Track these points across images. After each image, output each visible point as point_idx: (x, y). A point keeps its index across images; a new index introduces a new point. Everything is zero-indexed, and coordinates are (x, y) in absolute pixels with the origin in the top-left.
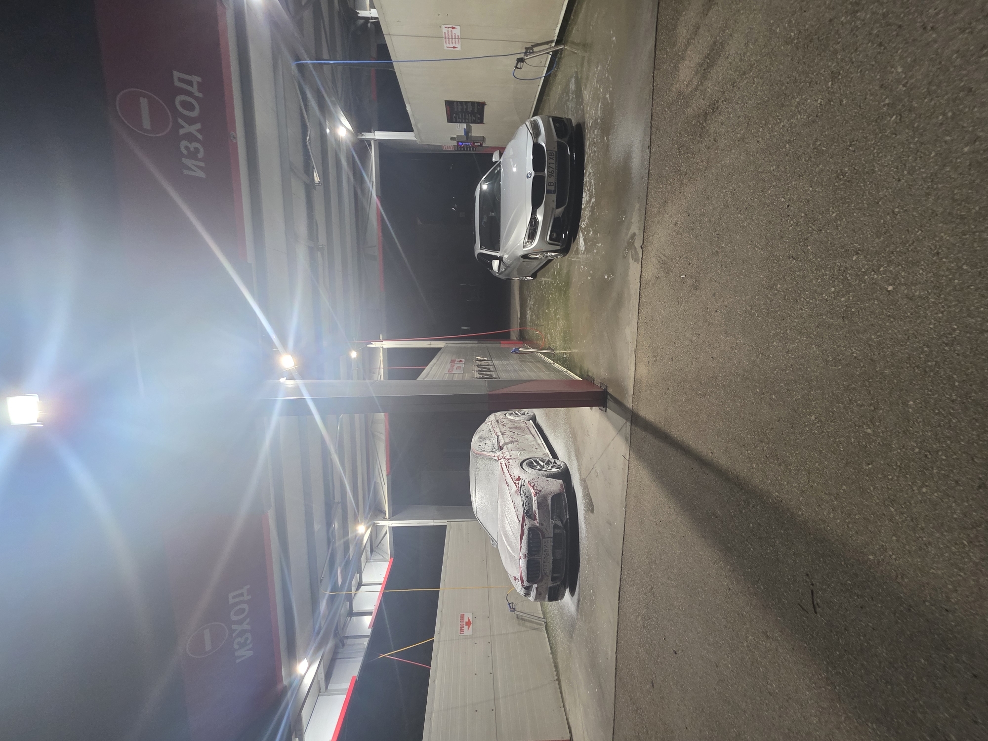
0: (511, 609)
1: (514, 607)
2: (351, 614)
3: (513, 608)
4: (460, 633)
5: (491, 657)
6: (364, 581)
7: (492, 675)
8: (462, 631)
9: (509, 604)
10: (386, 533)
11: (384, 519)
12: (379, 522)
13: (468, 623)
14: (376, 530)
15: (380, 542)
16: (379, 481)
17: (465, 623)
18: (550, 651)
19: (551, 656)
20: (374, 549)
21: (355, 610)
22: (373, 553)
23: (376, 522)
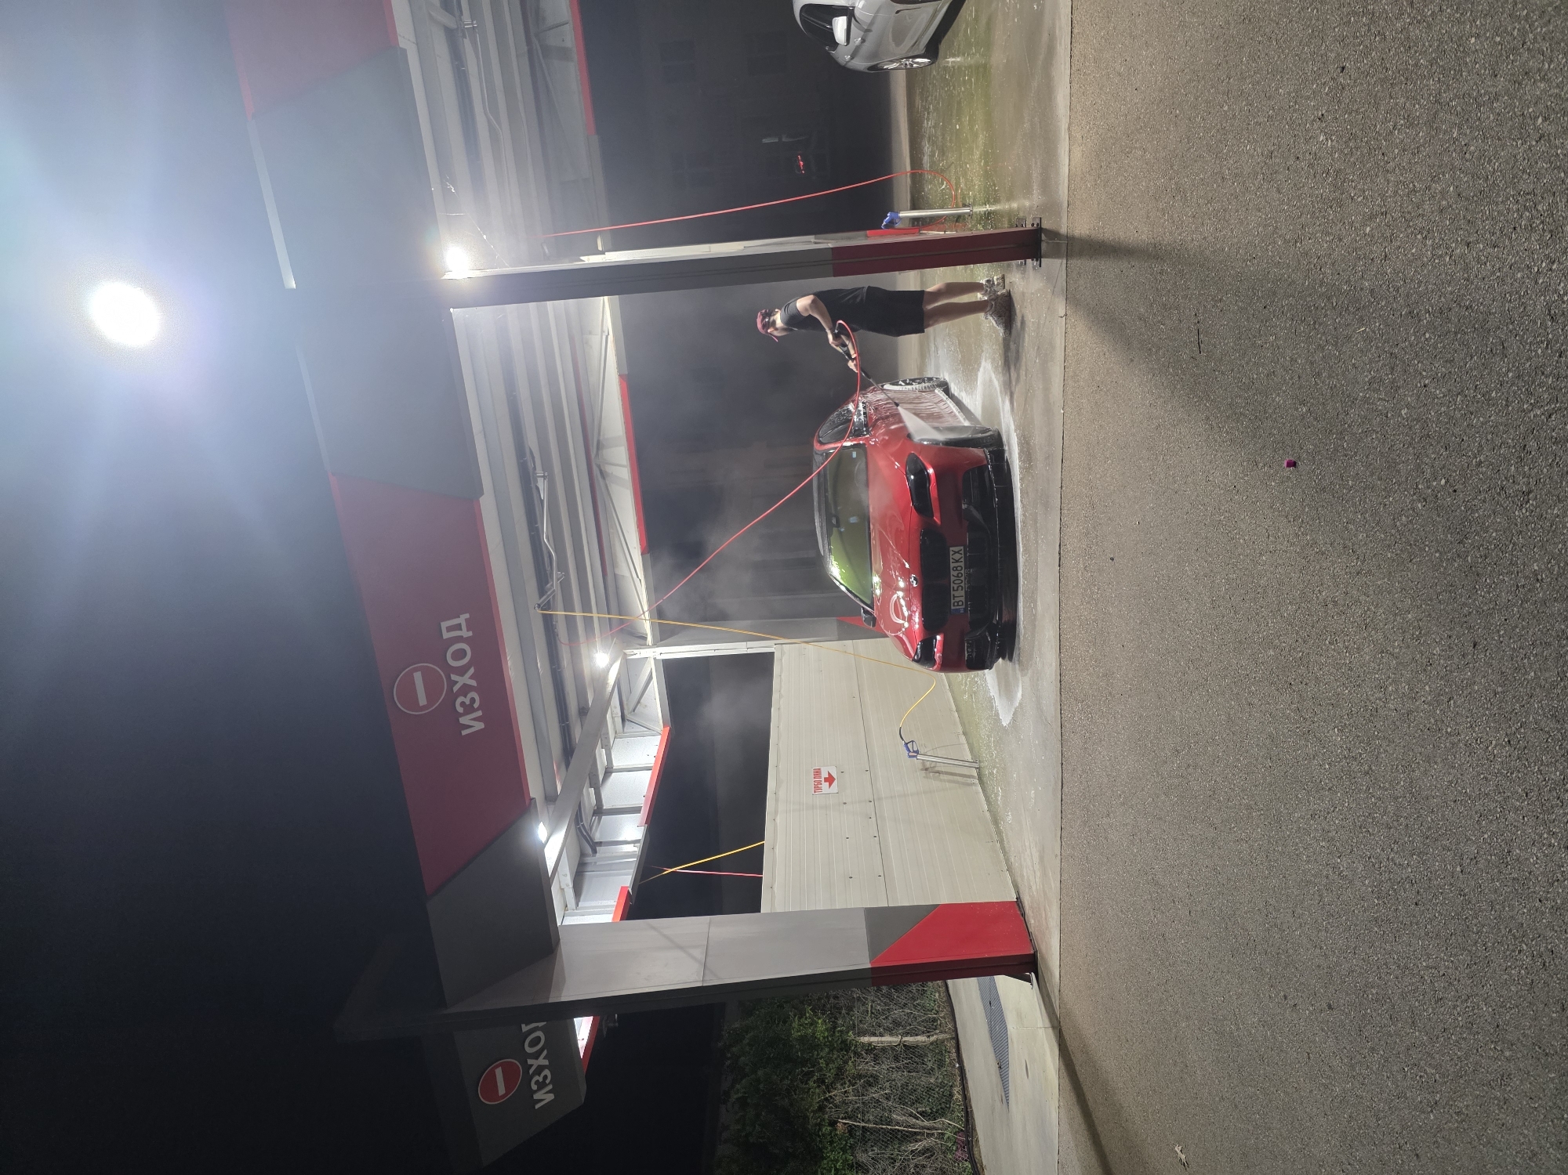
0: (911, 754)
1: (915, 749)
2: (599, 811)
3: (914, 752)
4: (815, 792)
5: (874, 819)
6: (616, 764)
7: (877, 839)
8: (817, 788)
9: (906, 744)
10: (650, 678)
11: (644, 646)
12: (635, 651)
13: (830, 780)
14: (629, 668)
15: (639, 702)
16: (626, 573)
17: (823, 780)
18: (986, 807)
19: (988, 814)
20: (628, 716)
21: (606, 806)
22: (627, 723)
23: (628, 651)
